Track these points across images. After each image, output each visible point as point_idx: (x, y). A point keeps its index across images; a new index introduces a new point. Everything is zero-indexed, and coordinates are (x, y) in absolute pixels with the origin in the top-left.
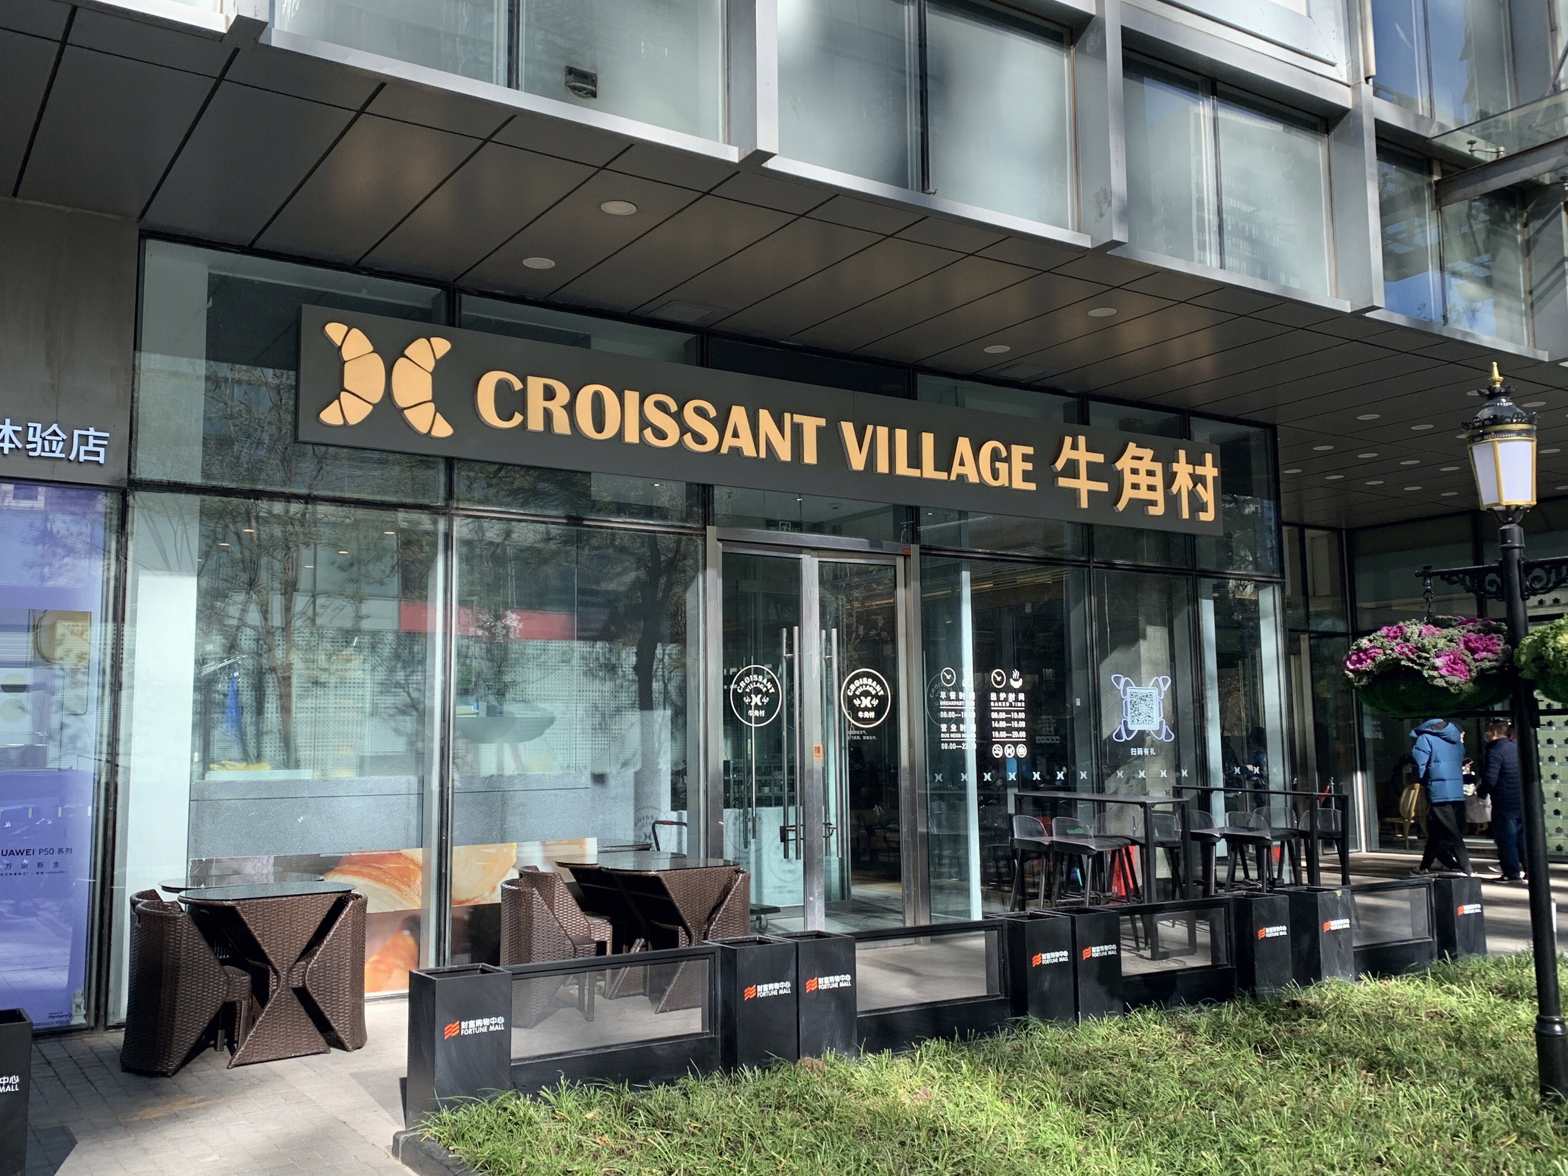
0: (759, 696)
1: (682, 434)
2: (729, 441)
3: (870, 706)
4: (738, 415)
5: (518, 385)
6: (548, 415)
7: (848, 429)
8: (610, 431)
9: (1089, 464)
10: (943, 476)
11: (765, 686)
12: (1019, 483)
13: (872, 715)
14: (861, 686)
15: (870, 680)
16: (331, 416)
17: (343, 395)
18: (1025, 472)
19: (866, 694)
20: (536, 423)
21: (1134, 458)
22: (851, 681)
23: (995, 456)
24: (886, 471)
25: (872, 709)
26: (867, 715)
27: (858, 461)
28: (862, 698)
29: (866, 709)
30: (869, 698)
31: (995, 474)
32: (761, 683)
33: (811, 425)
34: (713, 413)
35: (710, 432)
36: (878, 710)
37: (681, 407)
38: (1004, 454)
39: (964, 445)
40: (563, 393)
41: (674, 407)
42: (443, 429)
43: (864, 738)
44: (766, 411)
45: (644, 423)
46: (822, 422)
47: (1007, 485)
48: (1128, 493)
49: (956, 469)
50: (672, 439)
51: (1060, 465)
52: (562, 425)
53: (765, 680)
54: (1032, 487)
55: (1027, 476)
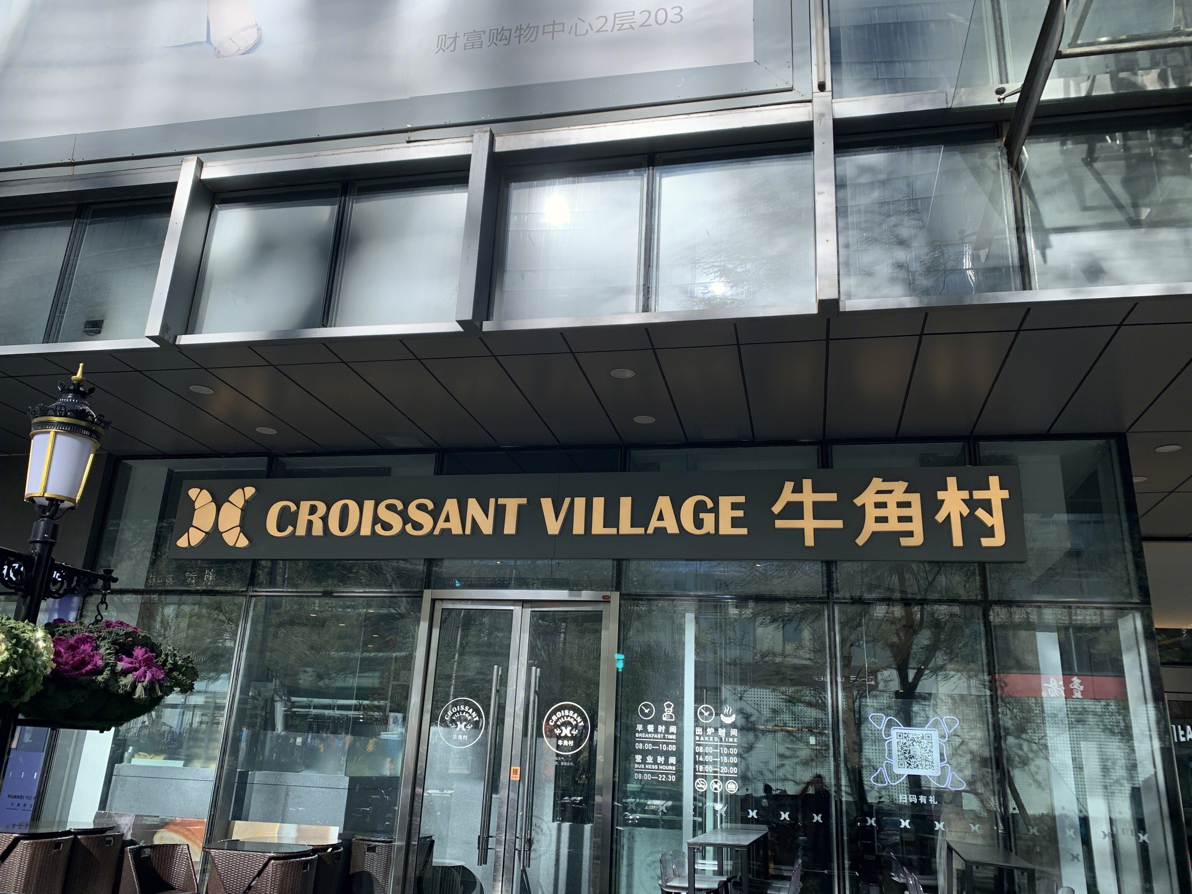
0: (464, 723)
1: (405, 524)
2: (441, 524)
3: (569, 735)
4: (451, 506)
5: (293, 507)
6: (310, 523)
7: (547, 504)
8: (350, 529)
9: (815, 504)
10: (640, 531)
11: (470, 715)
12: (726, 529)
13: (571, 743)
14: (563, 717)
15: (571, 712)
16: (182, 542)
17: (191, 529)
18: (733, 519)
19: (566, 724)
20: (301, 531)
21: (879, 492)
22: (554, 712)
23: (700, 508)
24: (582, 532)
25: (573, 738)
26: (566, 743)
27: (553, 527)
28: (563, 728)
29: (566, 737)
30: (569, 728)
31: (699, 523)
32: (467, 712)
33: (512, 505)
34: (430, 505)
35: (426, 520)
36: (578, 740)
37: (406, 506)
38: (710, 504)
39: (664, 503)
40: (321, 507)
41: (400, 506)
42: (243, 542)
43: (562, 764)
44: (474, 499)
45: (376, 519)
46: (524, 501)
47: (712, 531)
48: (870, 527)
49: (654, 523)
50: (397, 528)
51: (777, 508)
52: (318, 530)
53: (471, 710)
54: (744, 531)
55: (735, 523)
